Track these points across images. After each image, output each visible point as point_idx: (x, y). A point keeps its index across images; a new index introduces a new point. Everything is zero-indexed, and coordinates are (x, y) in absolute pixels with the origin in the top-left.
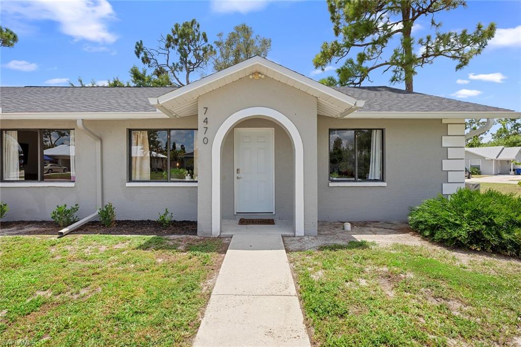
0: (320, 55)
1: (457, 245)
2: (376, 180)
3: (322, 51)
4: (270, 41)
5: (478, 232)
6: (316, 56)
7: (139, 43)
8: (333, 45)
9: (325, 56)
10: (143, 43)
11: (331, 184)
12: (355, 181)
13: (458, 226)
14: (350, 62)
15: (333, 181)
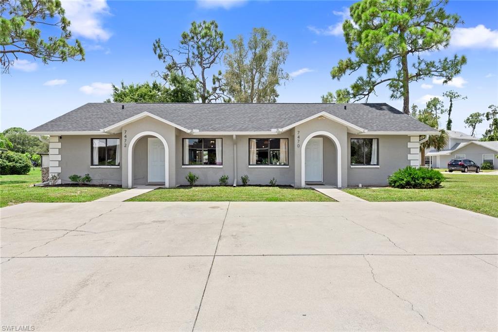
0: (336, 69)
1: (402, 187)
2: (374, 165)
3: (338, 66)
4: (287, 44)
5: (409, 181)
6: (333, 68)
7: (158, 41)
8: (347, 62)
9: (340, 70)
10: (161, 40)
11: (352, 167)
12: (364, 165)
13: (403, 180)
14: (361, 79)
15: (352, 165)
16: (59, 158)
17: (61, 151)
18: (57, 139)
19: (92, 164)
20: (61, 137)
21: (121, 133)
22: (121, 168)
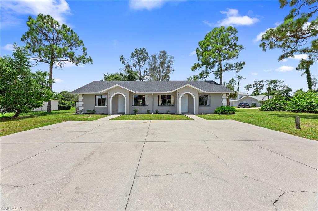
1: (220, 114)
2: (208, 105)
5: (222, 112)
6: (192, 67)
7: (122, 56)
8: (197, 64)
9: (195, 68)
12: (204, 105)
13: (220, 111)
14: (203, 71)
15: (200, 105)
16: (83, 103)
17: (83, 100)
18: (82, 96)
19: (96, 106)
20: (83, 95)
21: (107, 93)
22: (107, 107)
